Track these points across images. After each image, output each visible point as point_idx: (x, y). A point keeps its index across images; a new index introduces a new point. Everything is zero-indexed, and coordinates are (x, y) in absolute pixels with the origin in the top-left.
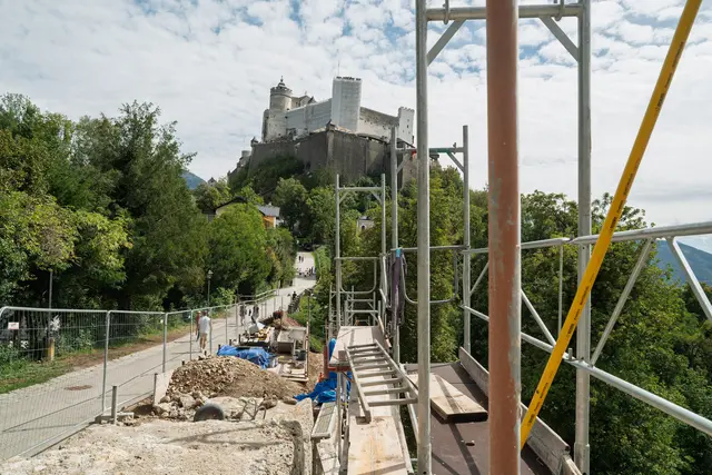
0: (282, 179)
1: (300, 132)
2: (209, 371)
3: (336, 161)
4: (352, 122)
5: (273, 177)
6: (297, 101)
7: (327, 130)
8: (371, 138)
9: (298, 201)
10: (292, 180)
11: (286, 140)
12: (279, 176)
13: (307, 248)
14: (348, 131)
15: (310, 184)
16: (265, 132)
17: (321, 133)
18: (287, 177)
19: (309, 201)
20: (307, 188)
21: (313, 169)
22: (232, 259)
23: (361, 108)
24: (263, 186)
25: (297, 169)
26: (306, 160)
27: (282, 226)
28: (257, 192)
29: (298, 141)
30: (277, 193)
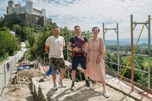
0: (14, 25)
1: (18, 13)
2: (26, 73)
3: (28, 21)
4: (31, 12)
5: (11, 24)
6: (16, 5)
7: (25, 13)
8: (36, 16)
9: (19, 30)
10: (17, 25)
11: (14, 15)
12: (13, 24)
13: (23, 41)
14: (30, 14)
15: (22, 26)
16: (7, 12)
17: (24, 14)
18: (16, 24)
19: (23, 30)
20: (21, 27)
21: (22, 22)
22: (8, 46)
23: (33, 9)
24: (9, 26)
25: (18, 22)
26: (20, 20)
27: (16, 36)
28: (8, 28)
29: (18, 15)
30: (13, 28)
